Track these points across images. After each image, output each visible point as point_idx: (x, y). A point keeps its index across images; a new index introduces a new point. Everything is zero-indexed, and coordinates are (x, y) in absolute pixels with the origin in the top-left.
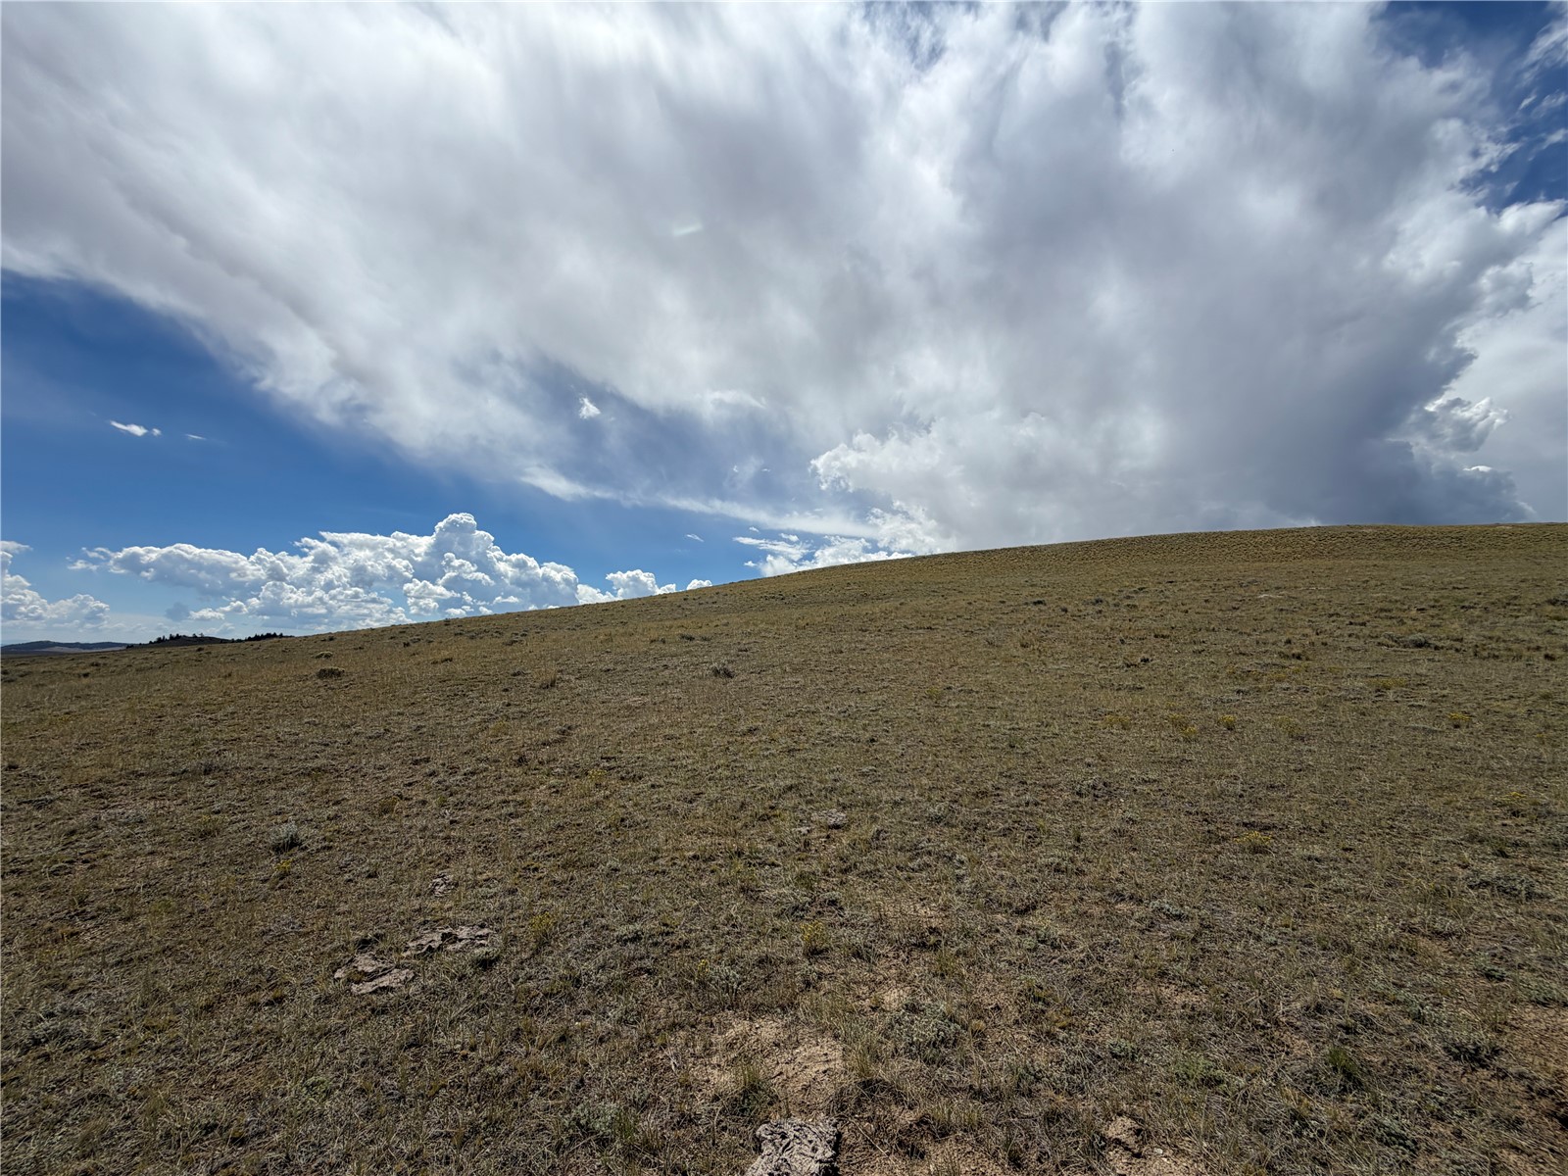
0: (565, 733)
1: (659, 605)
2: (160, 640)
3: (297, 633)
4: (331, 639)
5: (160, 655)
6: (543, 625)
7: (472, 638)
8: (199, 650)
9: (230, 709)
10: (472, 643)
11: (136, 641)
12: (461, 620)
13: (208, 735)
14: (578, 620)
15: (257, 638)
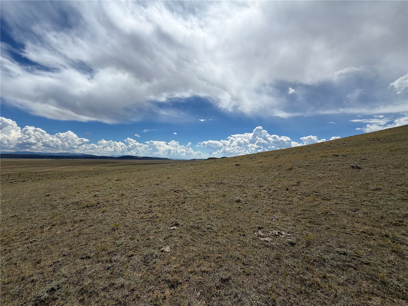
0: (298, 183)
1: (321, 146)
2: (208, 158)
3: (229, 157)
4: (236, 158)
5: (209, 161)
6: (283, 153)
7: (265, 157)
8: (215, 160)
9: (222, 171)
10: (265, 158)
11: (205, 159)
12: (262, 153)
13: (220, 176)
14: (293, 151)
15: (222, 158)
